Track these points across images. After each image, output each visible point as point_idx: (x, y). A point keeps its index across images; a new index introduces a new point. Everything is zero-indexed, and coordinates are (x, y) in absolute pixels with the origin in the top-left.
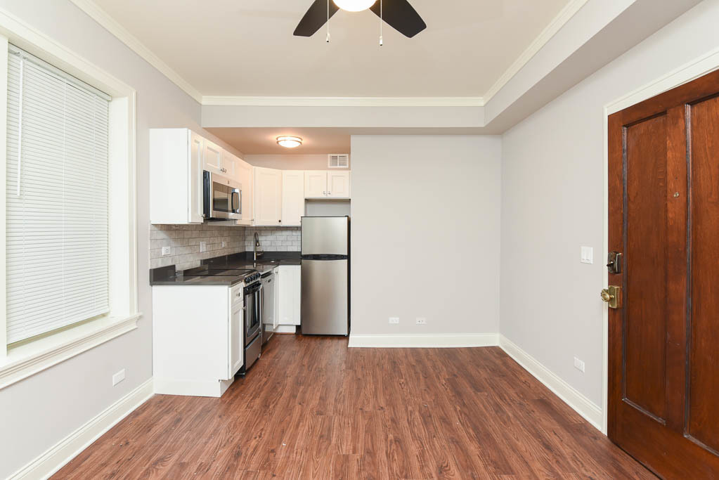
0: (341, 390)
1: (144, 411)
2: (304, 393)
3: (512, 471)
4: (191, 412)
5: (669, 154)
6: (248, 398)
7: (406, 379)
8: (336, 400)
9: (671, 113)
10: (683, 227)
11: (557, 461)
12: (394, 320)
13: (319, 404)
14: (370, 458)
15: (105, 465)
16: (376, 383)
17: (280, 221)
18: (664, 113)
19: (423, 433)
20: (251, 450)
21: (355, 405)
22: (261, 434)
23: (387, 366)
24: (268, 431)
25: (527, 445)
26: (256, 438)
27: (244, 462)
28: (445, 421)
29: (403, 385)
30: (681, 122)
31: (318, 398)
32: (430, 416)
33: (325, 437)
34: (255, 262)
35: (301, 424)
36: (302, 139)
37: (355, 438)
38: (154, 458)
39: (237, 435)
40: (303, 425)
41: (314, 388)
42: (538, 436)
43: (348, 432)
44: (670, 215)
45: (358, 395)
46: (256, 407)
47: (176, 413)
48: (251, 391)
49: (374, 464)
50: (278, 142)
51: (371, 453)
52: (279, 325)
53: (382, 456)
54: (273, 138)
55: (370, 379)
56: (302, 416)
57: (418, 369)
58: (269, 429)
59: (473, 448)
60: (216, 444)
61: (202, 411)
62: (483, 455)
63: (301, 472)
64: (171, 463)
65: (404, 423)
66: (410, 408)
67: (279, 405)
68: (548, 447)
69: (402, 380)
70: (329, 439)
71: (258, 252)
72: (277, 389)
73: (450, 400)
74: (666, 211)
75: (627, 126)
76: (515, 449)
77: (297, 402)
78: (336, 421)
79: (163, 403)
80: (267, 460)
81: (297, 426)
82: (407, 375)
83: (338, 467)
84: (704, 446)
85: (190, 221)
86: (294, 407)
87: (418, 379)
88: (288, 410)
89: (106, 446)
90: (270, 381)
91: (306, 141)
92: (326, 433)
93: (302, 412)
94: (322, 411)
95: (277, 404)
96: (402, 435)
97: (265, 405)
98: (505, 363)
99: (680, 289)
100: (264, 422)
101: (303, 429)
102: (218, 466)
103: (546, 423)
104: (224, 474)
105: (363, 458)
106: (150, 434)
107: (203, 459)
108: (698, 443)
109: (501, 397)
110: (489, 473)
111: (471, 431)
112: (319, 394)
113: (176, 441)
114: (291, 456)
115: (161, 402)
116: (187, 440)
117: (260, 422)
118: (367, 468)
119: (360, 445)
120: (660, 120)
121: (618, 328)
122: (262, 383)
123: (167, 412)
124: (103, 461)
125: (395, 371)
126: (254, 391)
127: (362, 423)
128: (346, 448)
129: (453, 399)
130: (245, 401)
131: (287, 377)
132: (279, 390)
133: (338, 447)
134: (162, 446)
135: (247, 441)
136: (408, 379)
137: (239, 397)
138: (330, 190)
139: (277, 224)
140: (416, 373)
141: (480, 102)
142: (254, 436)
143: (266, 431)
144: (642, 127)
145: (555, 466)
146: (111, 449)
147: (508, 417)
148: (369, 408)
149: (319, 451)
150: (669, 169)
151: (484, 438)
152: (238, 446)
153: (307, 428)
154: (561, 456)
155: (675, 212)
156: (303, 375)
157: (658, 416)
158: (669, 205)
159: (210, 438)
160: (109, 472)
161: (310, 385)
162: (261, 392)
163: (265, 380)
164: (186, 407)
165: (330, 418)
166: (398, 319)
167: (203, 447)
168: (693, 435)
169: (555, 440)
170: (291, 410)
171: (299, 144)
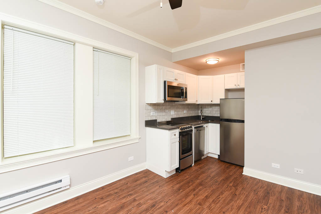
1: (139, 174)
2: (200, 190)
4: (152, 180)
6: (175, 183)
7: (269, 207)
8: (213, 201)
12: (276, 165)
13: (203, 199)
15: (117, 188)
16: (245, 201)
17: (212, 101)
20: (159, 206)
21: (222, 208)
22: (168, 201)
23: (261, 194)
24: (172, 201)
27: (153, 210)
29: (263, 210)
31: (205, 196)
34: (201, 120)
35: (187, 205)
36: (219, 59)
38: (130, 193)
39: (159, 197)
40: (188, 206)
41: (207, 190)
45: (228, 204)
46: (175, 188)
47: (148, 179)
48: (179, 180)
50: (206, 62)
52: (209, 153)
54: (204, 60)
55: (243, 197)
56: (191, 201)
57: (284, 204)
58: (173, 200)
60: (150, 197)
61: (155, 182)
64: (132, 197)
67: (184, 191)
69: (265, 207)
71: (202, 116)
72: (189, 184)
77: (193, 194)
79: (147, 173)
81: (185, 205)
82: (272, 205)
85: (156, 102)
86: (190, 195)
87: (280, 211)
88: (187, 196)
89: (122, 182)
90: (189, 179)
91: (221, 60)
93: (192, 199)
94: (202, 204)
95: (184, 190)
97: (179, 189)
100: (173, 196)
102: (144, 207)
104: (144, 211)
106: (136, 183)
107: (141, 201)
112: (206, 194)
113: (140, 189)
115: (146, 172)
116: (143, 191)
117: (171, 196)
122: (186, 178)
123: (145, 177)
124: (117, 187)
125: (264, 199)
126: (180, 180)
130: (173, 183)
131: (198, 179)
132: (190, 184)
134: (135, 189)
135: (161, 202)
136: (271, 208)
137: (172, 181)
138: (239, 83)
139: (210, 103)
140: (280, 206)
142: (164, 201)
143: (171, 201)
146: (122, 184)
152: (156, 202)
153: (188, 208)
156: (206, 181)
159: (150, 194)
160: (116, 192)
161: (205, 188)
162: (182, 182)
163: (188, 177)
164: (152, 178)
165: (203, 209)
166: (279, 165)
167: (145, 196)
170: (188, 196)
171: (217, 61)
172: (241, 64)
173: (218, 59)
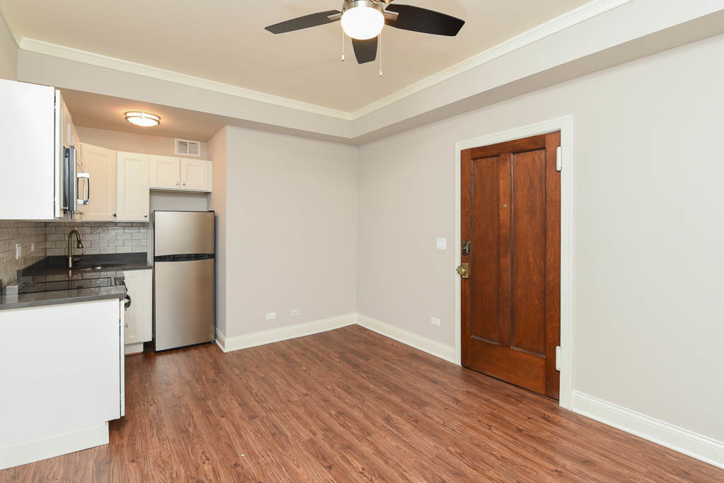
0: (254, 391)
2: (216, 405)
3: (426, 403)
5: (501, 181)
6: (150, 432)
8: (257, 402)
9: (502, 156)
10: (508, 226)
11: (445, 388)
12: (271, 316)
13: (244, 410)
14: (331, 434)
16: (282, 376)
17: (115, 215)
18: (498, 155)
19: (355, 401)
20: (210, 475)
21: (279, 399)
22: (206, 457)
23: (279, 360)
24: (212, 451)
25: (423, 385)
26: (204, 463)
28: (361, 386)
29: (307, 372)
30: (508, 163)
31: (237, 405)
32: (349, 388)
33: (277, 434)
34: (70, 269)
35: (242, 433)
36: (160, 118)
37: (305, 425)
39: (178, 468)
41: (224, 398)
42: (425, 377)
43: (294, 422)
44: (501, 218)
45: (275, 391)
46: (171, 436)
49: (337, 435)
50: (127, 118)
51: (328, 429)
53: (338, 428)
54: (120, 112)
55: (273, 375)
56: (235, 426)
57: (309, 356)
58: (211, 449)
59: (395, 398)
62: (404, 400)
63: (283, 469)
65: (334, 399)
66: (329, 387)
67: (200, 426)
68: (435, 382)
69: (304, 368)
70: (282, 434)
71: (74, 256)
72: (180, 413)
73: (353, 372)
74: (499, 215)
75: (474, 159)
76: (419, 390)
77: (216, 416)
78: (275, 418)
80: (239, 475)
81: (240, 436)
82: (305, 363)
83: (312, 451)
84: (521, 350)
86: (218, 421)
87: (317, 363)
88: (214, 426)
90: (162, 407)
91: (165, 121)
92: (275, 431)
93: (232, 423)
94: (253, 414)
95: (196, 426)
96: (341, 408)
98: (369, 335)
99: (506, 261)
100: (197, 446)
101: (250, 437)
103: (424, 368)
105: (325, 436)
108: (519, 349)
109: (385, 359)
110: (417, 410)
111: (385, 388)
112: (234, 402)
114: (260, 461)
117: (193, 448)
118: (336, 441)
119: (314, 428)
120: (494, 159)
121: (468, 291)
122: (153, 412)
125: (290, 362)
127: (301, 411)
128: (305, 435)
129: (355, 370)
130: (149, 435)
131: (180, 397)
132: (184, 412)
133: (297, 436)
135: (197, 469)
138: (184, 180)
139: (112, 219)
140: (310, 359)
141: (349, 116)
142: (200, 462)
143: (209, 453)
144: (483, 162)
145: (446, 391)
147: (400, 371)
148: (295, 398)
149: (283, 447)
150: (501, 190)
151: (396, 389)
152: (189, 477)
154: (445, 384)
155: (504, 216)
157: (494, 341)
158: (501, 212)
161: (217, 398)
165: (267, 418)
166: (274, 314)
168: (516, 346)
169: (435, 376)
170: (218, 425)
171: (157, 123)
172: (176, 140)
173: (157, 119)
